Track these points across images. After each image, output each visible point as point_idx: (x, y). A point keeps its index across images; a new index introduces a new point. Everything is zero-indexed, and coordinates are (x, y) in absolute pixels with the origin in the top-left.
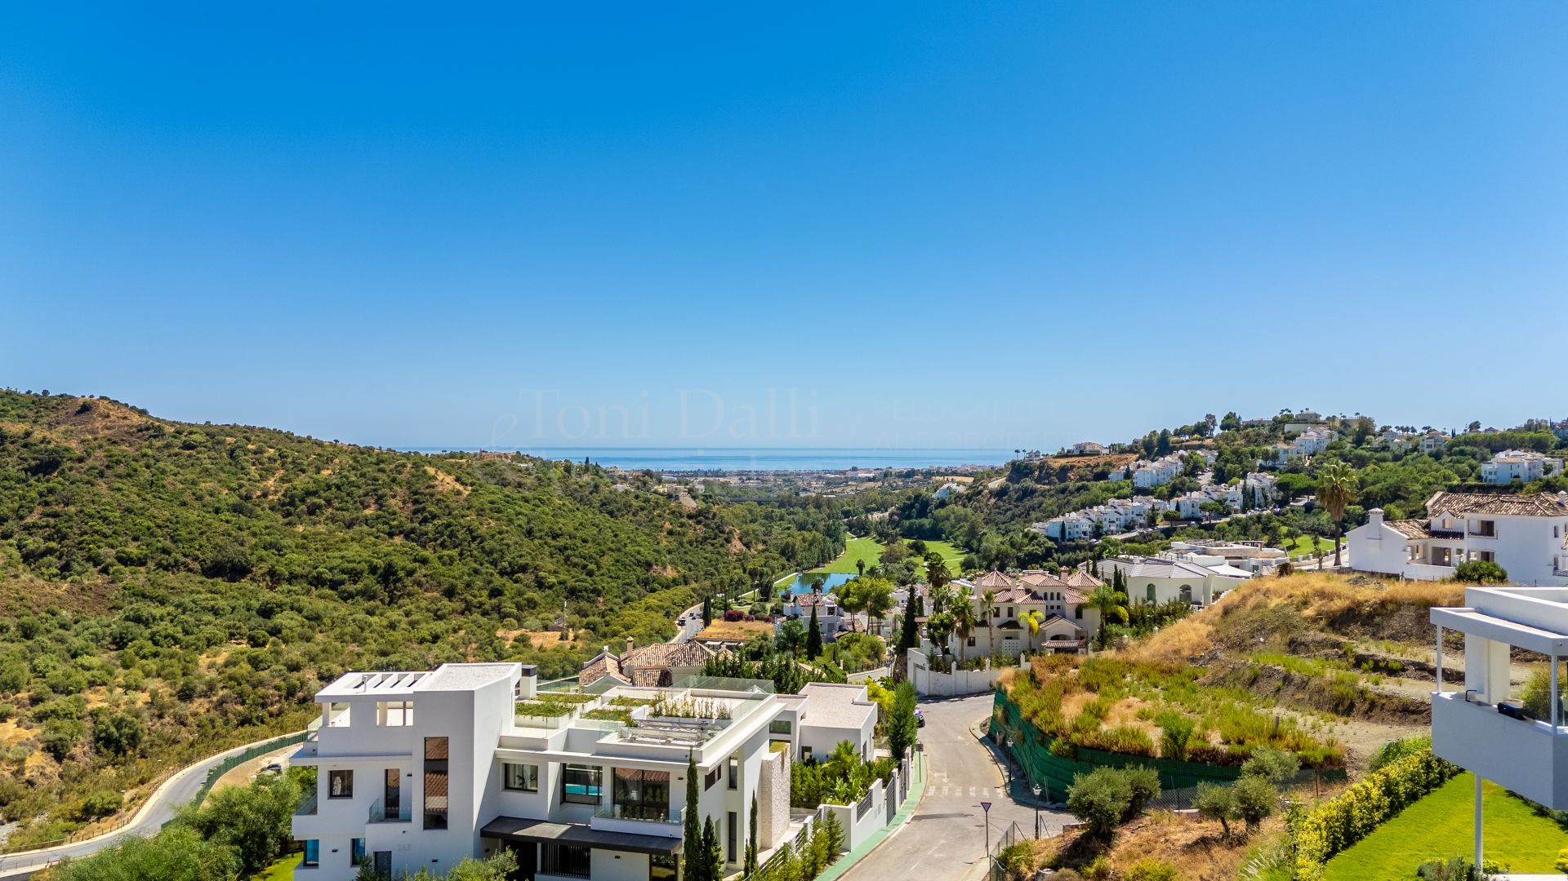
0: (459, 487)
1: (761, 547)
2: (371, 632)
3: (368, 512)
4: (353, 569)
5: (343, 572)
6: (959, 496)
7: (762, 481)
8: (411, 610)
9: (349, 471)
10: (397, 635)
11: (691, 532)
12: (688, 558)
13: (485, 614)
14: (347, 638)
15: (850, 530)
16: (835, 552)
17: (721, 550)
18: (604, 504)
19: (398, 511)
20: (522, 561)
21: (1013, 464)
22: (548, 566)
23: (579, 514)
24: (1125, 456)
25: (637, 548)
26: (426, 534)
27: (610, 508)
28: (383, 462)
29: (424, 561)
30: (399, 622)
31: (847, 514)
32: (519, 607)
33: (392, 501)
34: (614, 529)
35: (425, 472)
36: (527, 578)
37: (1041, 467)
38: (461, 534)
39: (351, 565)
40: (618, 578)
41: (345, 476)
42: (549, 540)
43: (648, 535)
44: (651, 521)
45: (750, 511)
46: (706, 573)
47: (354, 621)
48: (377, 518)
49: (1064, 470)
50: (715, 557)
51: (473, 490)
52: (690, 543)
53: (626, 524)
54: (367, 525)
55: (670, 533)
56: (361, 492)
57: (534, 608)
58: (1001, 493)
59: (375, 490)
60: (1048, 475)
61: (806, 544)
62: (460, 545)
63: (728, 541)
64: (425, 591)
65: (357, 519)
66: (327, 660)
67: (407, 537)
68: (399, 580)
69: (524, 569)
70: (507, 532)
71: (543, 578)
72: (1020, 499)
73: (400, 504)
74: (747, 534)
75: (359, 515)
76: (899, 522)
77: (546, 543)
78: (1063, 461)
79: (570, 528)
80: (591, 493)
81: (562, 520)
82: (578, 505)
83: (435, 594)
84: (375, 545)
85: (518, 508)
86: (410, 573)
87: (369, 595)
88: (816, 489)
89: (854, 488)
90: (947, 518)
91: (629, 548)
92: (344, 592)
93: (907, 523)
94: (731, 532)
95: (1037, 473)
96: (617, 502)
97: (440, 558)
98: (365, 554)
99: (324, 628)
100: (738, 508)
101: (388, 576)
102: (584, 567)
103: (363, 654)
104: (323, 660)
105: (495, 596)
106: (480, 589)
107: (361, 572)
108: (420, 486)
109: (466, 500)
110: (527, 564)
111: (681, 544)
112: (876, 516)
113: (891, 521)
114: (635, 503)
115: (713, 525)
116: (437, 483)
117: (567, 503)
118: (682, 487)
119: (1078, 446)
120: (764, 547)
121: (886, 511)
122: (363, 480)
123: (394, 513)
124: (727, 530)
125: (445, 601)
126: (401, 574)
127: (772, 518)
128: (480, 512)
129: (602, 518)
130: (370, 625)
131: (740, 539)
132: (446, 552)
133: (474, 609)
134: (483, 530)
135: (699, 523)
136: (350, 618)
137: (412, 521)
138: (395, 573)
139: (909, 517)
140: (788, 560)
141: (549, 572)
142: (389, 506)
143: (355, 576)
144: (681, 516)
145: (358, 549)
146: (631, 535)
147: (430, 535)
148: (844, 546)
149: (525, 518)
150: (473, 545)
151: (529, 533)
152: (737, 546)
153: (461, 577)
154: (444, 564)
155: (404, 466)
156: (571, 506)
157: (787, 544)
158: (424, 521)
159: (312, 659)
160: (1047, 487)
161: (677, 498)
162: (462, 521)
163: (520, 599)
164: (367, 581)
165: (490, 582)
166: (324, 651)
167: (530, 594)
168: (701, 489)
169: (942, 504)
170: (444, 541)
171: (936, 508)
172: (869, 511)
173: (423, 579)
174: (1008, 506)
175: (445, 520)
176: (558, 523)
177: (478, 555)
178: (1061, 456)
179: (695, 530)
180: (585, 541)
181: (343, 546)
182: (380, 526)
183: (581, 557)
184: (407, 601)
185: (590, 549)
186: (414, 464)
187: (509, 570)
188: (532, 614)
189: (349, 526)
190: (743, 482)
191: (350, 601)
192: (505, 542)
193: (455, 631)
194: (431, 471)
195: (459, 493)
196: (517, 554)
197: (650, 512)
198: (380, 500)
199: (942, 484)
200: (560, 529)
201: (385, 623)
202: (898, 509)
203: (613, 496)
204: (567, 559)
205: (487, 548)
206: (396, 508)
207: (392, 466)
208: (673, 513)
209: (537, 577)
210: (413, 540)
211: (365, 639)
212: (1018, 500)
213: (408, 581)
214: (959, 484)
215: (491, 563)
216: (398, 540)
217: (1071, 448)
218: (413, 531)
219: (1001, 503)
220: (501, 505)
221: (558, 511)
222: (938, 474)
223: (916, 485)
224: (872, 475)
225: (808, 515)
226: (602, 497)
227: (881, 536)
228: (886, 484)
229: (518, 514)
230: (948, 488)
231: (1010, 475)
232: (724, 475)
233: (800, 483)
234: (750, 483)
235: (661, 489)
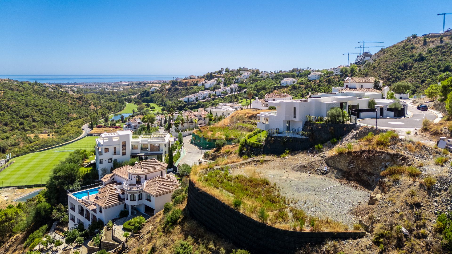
1: (100, 107)
6: (158, 91)
7: (91, 86)
11: (78, 103)
12: (79, 111)
13: (20, 130)
15: (125, 101)
16: (123, 107)
17: (88, 108)
18: (48, 96)
20: (27, 114)
21: (172, 81)
22: (36, 115)
23: (41, 99)
24: (202, 79)
25: (63, 109)
27: (50, 96)
31: (123, 96)
32: (30, 128)
34: (54, 103)
36: (30, 119)
37: (180, 82)
38: (3, 107)
40: (59, 118)
42: (34, 107)
43: (65, 105)
44: (64, 100)
45: (93, 96)
46: (85, 115)
49: (186, 83)
50: (87, 110)
51: (4, 93)
52: (78, 106)
53: (56, 101)
55: (71, 104)
58: (169, 89)
60: (182, 85)
61: (114, 106)
62: (4, 110)
63: (90, 105)
69: (28, 116)
70: (19, 105)
72: (175, 91)
74: (95, 103)
76: (140, 98)
77: (33, 108)
78: (186, 81)
79: (40, 103)
82: (40, 96)
85: (21, 98)
88: (110, 89)
90: (155, 97)
91: (61, 109)
93: (143, 98)
94: (90, 103)
95: (179, 84)
96: (52, 95)
102: (47, 115)
105: (21, 125)
106: (16, 123)
109: (3, 96)
110: (29, 115)
111: (75, 107)
112: (133, 97)
113: (138, 98)
114: (58, 95)
115: (84, 101)
117: (36, 95)
119: (190, 76)
121: (136, 95)
125: (5, 127)
127: (100, 98)
128: (9, 99)
129: (48, 100)
131: (93, 105)
133: (16, 129)
134: (11, 105)
135: (80, 100)
139: (143, 97)
140: (109, 110)
141: (37, 117)
144: (74, 98)
146: (60, 105)
148: (125, 106)
149: (24, 101)
150: (8, 110)
151: (27, 105)
152: (92, 107)
153: (8, 120)
156: (38, 97)
157: (109, 106)
160: (182, 88)
161: (69, 93)
162: (3, 102)
163: (30, 125)
165: (18, 121)
167: (32, 123)
168: (76, 89)
169: (153, 93)
171: (151, 94)
172: (130, 95)
174: (173, 94)
177: (11, 113)
178: (185, 79)
180: (46, 107)
183: (46, 112)
185: (48, 109)
187: (23, 117)
188: (35, 129)
190: (85, 86)
192: (19, 108)
196: (24, 112)
197: (64, 98)
199: (151, 86)
200: (37, 104)
202: (140, 94)
203: (50, 93)
204: (41, 113)
205: (13, 110)
208: (71, 98)
209: (33, 118)
212: (174, 91)
214: (156, 86)
215: (16, 115)
217: (188, 77)
219: (170, 92)
220: (15, 97)
221: (35, 98)
222: (148, 83)
223: (142, 87)
224: (127, 84)
225: (111, 97)
226: (47, 93)
227: (136, 102)
228: (133, 87)
229: (22, 100)
230: (155, 88)
231: (172, 84)
232: (77, 84)
233: (104, 86)
234: (87, 87)
235: (62, 90)
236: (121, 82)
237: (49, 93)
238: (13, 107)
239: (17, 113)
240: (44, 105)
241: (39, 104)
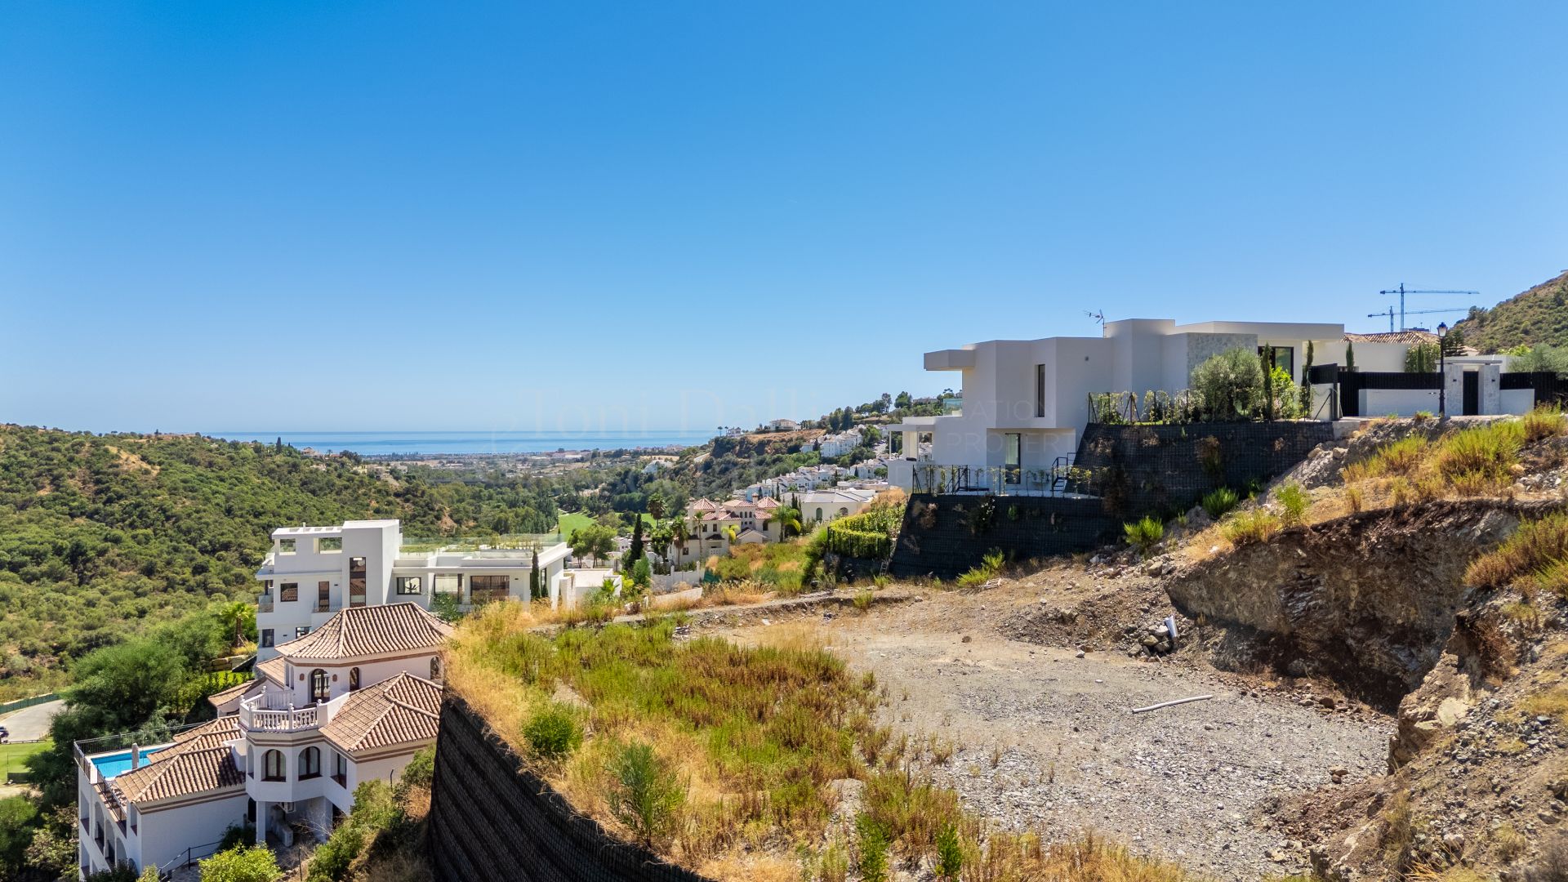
0: (145, 465)
1: (472, 523)
2: (69, 609)
3: (42, 493)
4: (36, 550)
5: (24, 553)
6: (666, 472)
7: (465, 464)
8: (107, 589)
9: (17, 451)
10: (99, 611)
11: (400, 510)
13: (190, 590)
14: (44, 615)
15: (561, 507)
16: (548, 525)
17: (432, 527)
18: (304, 484)
19: (78, 491)
20: (224, 539)
21: (717, 440)
22: (251, 544)
23: (280, 493)
24: (814, 431)
26: (112, 514)
27: (311, 487)
28: (56, 440)
29: (117, 541)
30: (99, 599)
31: (557, 492)
32: (226, 582)
33: (71, 482)
34: (319, 507)
35: (106, 451)
36: (231, 556)
37: (742, 442)
38: (153, 514)
39: (33, 547)
41: (14, 456)
42: (251, 518)
43: (356, 513)
44: (356, 499)
45: (457, 491)
47: (48, 600)
48: (55, 499)
49: (762, 445)
50: (425, 532)
51: (160, 470)
53: (330, 502)
54: (43, 506)
55: (378, 511)
56: (33, 472)
57: (242, 583)
58: (705, 467)
59: (50, 470)
60: (748, 449)
61: (519, 519)
62: (152, 525)
63: (438, 518)
64: (120, 570)
65: (31, 500)
66: (28, 635)
67: (90, 516)
68: (89, 560)
69: (226, 547)
70: (205, 511)
71: (248, 555)
72: (722, 472)
73: (80, 484)
74: (458, 511)
75: (33, 495)
76: (609, 497)
77: (248, 522)
78: (761, 437)
79: (272, 506)
80: (290, 472)
81: (263, 498)
82: (279, 484)
83: (132, 572)
84: (56, 525)
85: (214, 487)
86: (102, 553)
87: (54, 575)
88: (520, 472)
89: (562, 469)
90: (655, 492)
92: (27, 574)
93: (616, 498)
94: (441, 510)
95: (738, 448)
96: (318, 481)
97: (134, 537)
98: (48, 535)
99: (13, 609)
100: (444, 489)
101: (76, 556)
103: (66, 630)
104: (23, 636)
105: (200, 573)
106: (181, 567)
107: (45, 554)
108: (101, 465)
109: (156, 479)
110: (230, 542)
112: (586, 493)
113: (602, 497)
114: (338, 482)
115: (421, 503)
116: (121, 462)
117: (266, 482)
118: (383, 468)
119: (775, 422)
120: (475, 524)
121: (596, 487)
122: (35, 460)
123: (74, 494)
124: (437, 508)
125: (144, 579)
126: (92, 554)
127: (480, 497)
128: (173, 491)
129: (302, 497)
130: (66, 604)
131: (451, 516)
132: (140, 531)
133: (177, 586)
134: (178, 509)
135: (407, 501)
136: (42, 598)
137: (94, 502)
138: (84, 553)
139: (619, 492)
141: (255, 549)
142: (67, 487)
143: (38, 557)
144: (388, 494)
145: (38, 530)
146: (338, 512)
147: (117, 516)
148: (557, 520)
149: (223, 497)
150: (167, 525)
151: (229, 512)
152: (448, 521)
153: (159, 556)
154: (139, 543)
155: (82, 444)
156: (271, 485)
157: (500, 520)
158: (109, 501)
159: (10, 636)
160: (746, 460)
161: (378, 478)
162: (153, 500)
163: (228, 575)
164: (51, 563)
165: (192, 560)
166: (22, 627)
167: (237, 570)
168: (404, 470)
169: (650, 479)
170: (134, 521)
171: (646, 482)
172: (578, 488)
173: (117, 559)
174: (712, 479)
175: (133, 500)
176: (259, 501)
177: (174, 534)
178: (759, 432)
179: (403, 508)
181: (20, 527)
182: (58, 507)
184: (100, 580)
186: (93, 442)
187: (209, 548)
188: (241, 589)
189: (22, 507)
190: (443, 465)
191: (35, 583)
192: (203, 520)
193: (161, 606)
194: (113, 450)
195: (147, 472)
196: (217, 532)
197: (355, 491)
198: (56, 481)
199: (650, 461)
200: (262, 507)
201: (82, 601)
202: (609, 484)
203: (314, 476)
205: (184, 527)
206: (76, 489)
207: (67, 445)
208: (379, 491)
209: (241, 554)
210: (98, 521)
211: (64, 616)
212: (720, 472)
213: (100, 561)
214: (666, 460)
215: (189, 542)
216: (81, 521)
217: (768, 425)
218: (97, 512)
219: (705, 476)
220: (196, 484)
221: (258, 490)
222: (645, 453)
223: (624, 464)
224: (579, 456)
225: (517, 494)
226: (302, 476)
227: (594, 510)
228: (594, 464)
229: (215, 493)
230: (657, 463)
231: (714, 451)
232: (422, 459)
233: (505, 466)
234: (451, 466)
235: (360, 469)
236: (561, 451)
237: (308, 475)
238: (184, 516)
239: (193, 534)
240: (283, 512)
241: (267, 507)
